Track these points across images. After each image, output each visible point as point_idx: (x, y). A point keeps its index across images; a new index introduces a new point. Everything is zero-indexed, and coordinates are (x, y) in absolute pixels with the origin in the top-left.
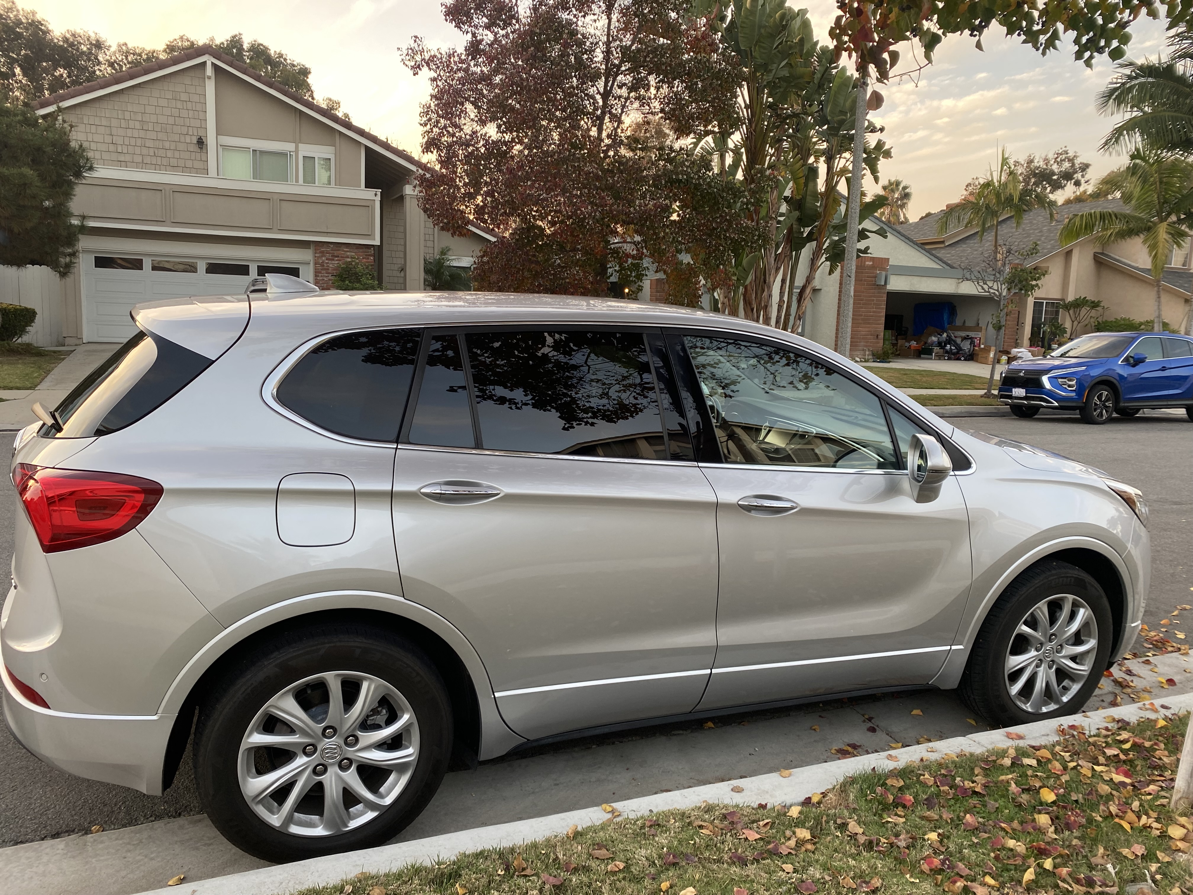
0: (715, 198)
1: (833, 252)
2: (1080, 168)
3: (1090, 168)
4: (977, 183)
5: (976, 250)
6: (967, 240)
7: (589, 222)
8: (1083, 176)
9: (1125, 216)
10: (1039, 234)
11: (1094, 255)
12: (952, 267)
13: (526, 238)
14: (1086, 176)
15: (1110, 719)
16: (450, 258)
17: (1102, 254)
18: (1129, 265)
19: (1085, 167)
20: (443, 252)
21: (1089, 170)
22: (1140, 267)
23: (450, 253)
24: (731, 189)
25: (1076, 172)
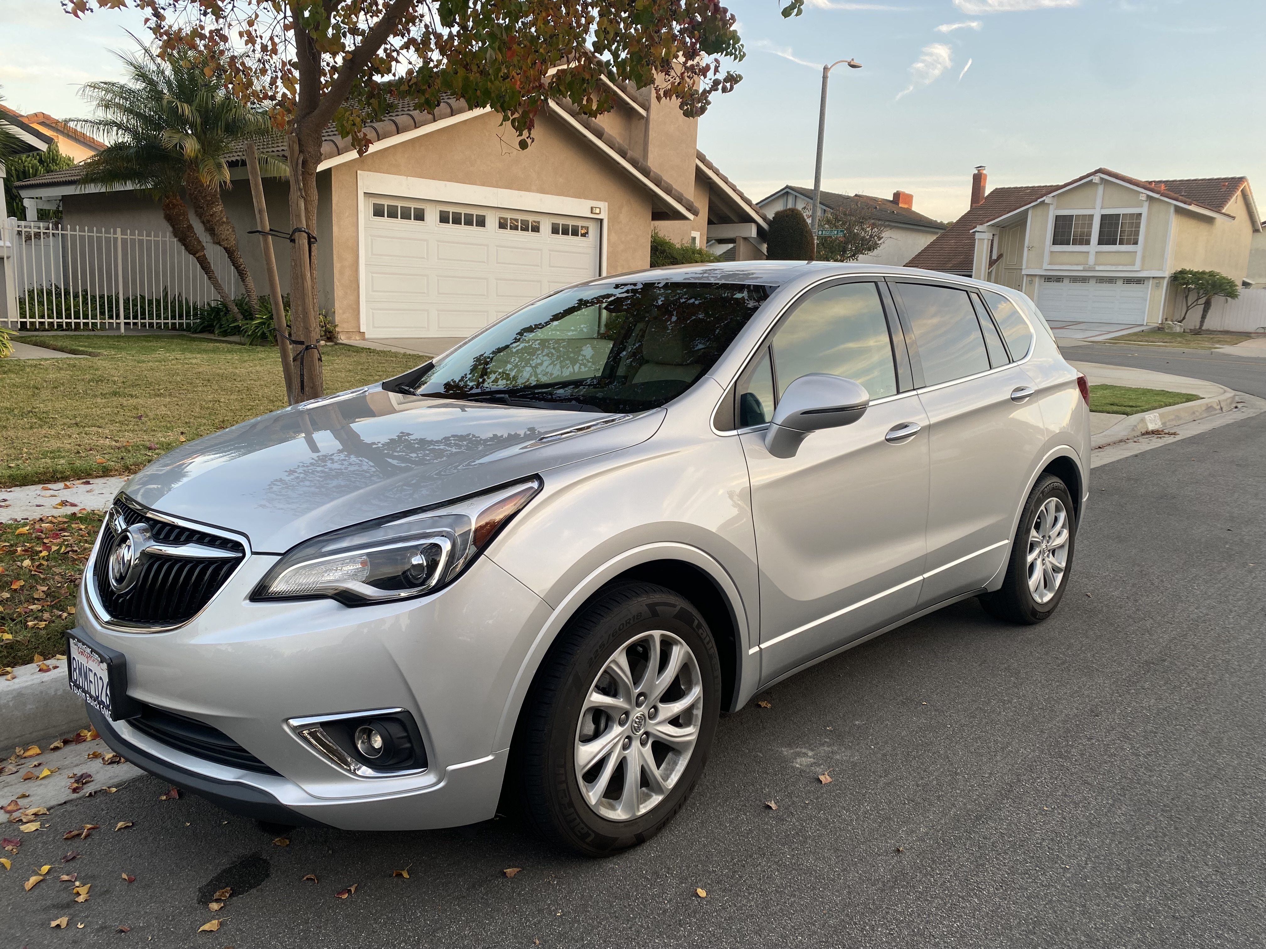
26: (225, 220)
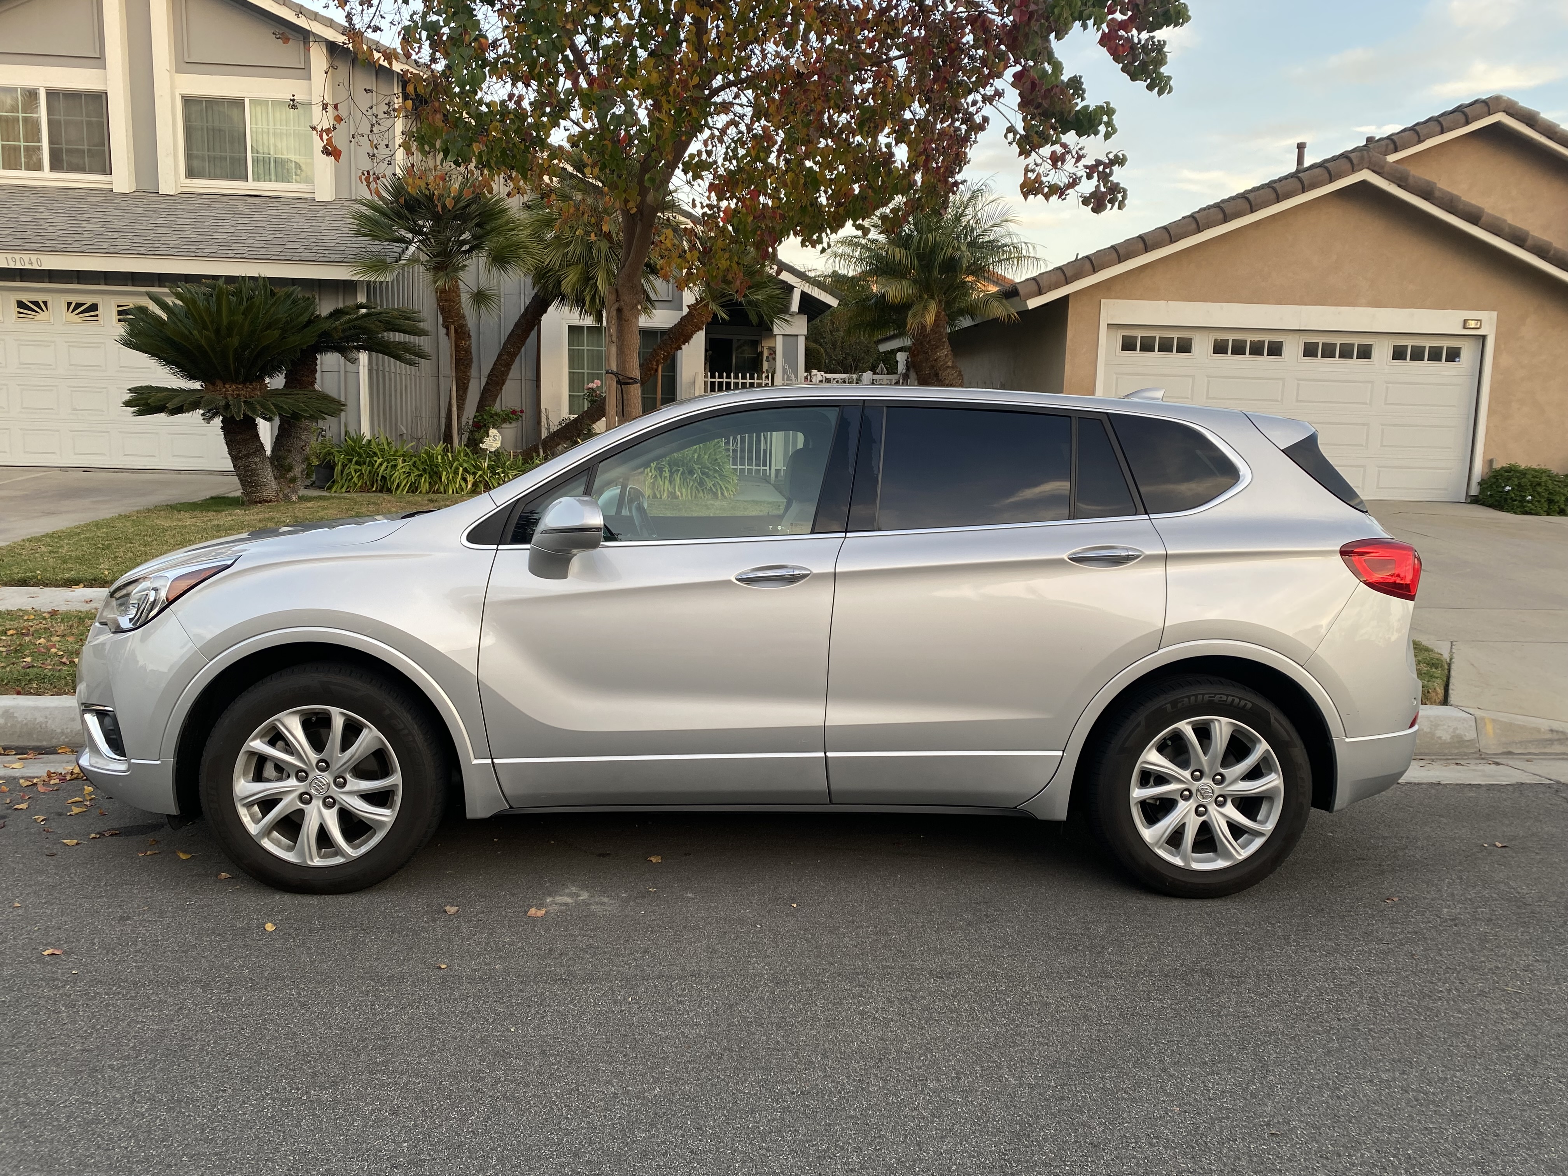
26: (950, 364)
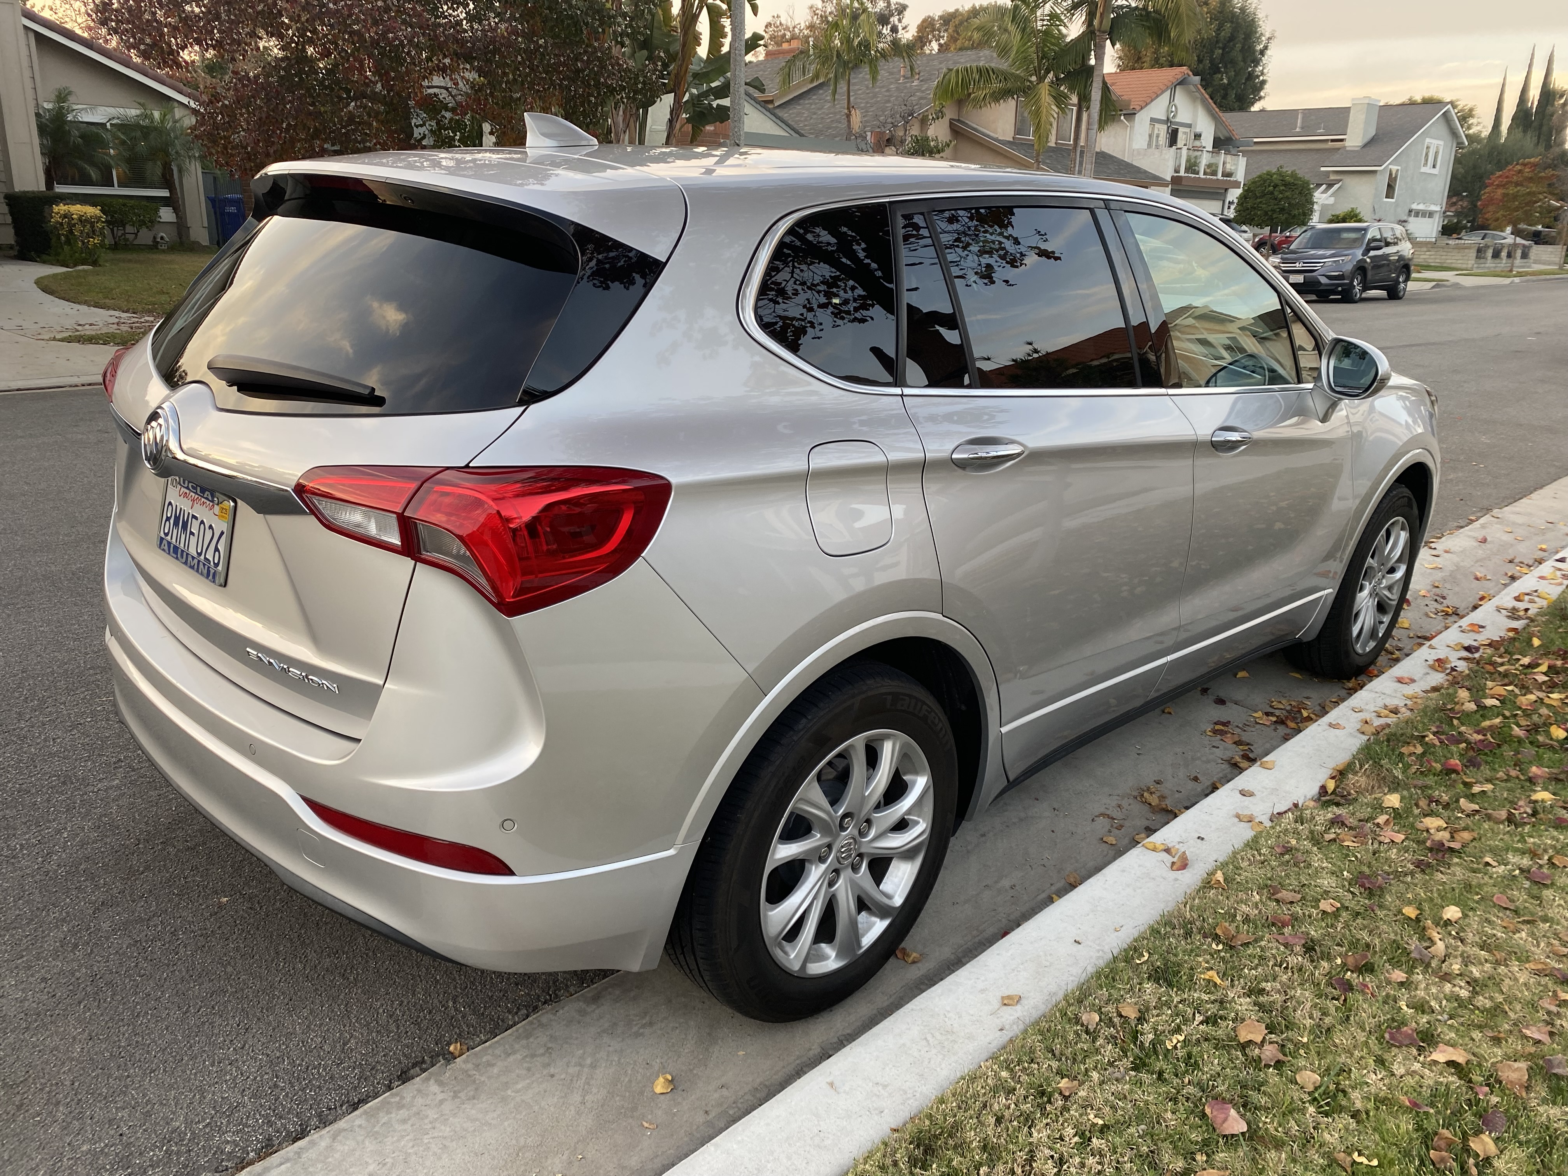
0: (576, 24)
1: (694, 111)
2: (896, 9)
3: (908, 10)
4: (778, 23)
5: (815, 114)
6: (800, 99)
7: (409, 51)
8: (900, 21)
9: (1003, 73)
10: (887, 94)
11: (950, 122)
12: (801, 135)
13: (296, 75)
14: (903, 21)
15: (1459, 646)
16: (75, 107)
17: (958, 121)
18: (988, 136)
19: (902, 9)
20: (62, 97)
21: (907, 13)
22: (1000, 138)
23: (71, 99)
24: (598, 12)
25: (893, 15)
